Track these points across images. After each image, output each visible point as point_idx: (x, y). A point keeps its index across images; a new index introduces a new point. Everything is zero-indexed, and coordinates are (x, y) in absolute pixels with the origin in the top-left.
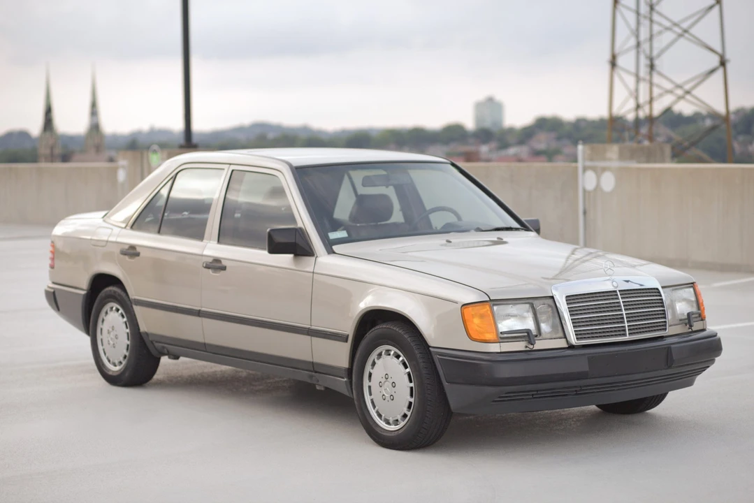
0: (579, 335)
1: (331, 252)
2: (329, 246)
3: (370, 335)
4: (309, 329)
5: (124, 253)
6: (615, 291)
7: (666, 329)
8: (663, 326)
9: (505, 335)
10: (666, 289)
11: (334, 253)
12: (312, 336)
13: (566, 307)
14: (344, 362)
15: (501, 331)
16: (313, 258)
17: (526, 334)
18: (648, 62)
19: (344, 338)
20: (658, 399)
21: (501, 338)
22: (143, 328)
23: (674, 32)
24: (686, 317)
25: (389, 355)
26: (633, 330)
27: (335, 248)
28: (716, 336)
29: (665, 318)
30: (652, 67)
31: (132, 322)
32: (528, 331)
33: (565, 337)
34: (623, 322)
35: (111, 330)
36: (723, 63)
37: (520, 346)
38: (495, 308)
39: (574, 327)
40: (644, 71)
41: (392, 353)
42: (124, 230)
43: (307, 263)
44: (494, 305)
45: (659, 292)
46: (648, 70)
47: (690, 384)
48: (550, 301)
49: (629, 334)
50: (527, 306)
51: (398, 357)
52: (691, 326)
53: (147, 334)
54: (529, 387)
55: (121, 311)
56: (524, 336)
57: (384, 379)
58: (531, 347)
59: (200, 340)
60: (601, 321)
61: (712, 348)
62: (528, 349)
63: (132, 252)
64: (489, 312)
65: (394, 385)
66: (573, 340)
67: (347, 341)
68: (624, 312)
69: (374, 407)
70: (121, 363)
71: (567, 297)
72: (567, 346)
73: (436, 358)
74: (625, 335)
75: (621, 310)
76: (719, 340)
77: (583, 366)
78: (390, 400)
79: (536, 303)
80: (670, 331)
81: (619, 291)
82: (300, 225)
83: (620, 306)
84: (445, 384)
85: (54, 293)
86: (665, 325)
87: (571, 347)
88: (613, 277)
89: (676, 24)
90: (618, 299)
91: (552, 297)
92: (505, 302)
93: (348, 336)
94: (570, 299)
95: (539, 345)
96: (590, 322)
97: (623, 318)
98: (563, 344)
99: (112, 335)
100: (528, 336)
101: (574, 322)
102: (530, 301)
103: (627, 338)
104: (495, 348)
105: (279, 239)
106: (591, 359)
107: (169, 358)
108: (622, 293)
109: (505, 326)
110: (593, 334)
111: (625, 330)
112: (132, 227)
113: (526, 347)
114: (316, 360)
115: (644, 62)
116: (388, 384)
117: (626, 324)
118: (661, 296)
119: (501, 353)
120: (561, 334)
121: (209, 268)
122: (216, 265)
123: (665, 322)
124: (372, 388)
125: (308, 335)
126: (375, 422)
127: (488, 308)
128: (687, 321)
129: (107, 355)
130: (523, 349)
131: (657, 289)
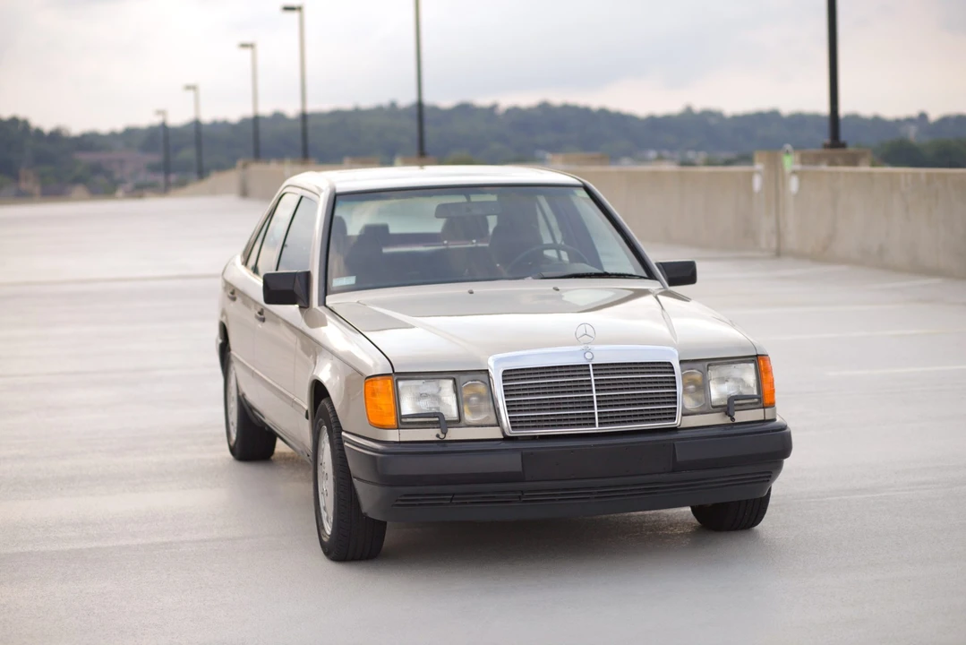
6: (588, 365)
8: (671, 415)
9: (409, 420)
17: (437, 419)
34: (592, 407)
38: (401, 384)
45: (672, 368)
48: (484, 377)
49: (600, 424)
54: (434, 489)
60: (555, 405)
64: (390, 389)
71: (505, 371)
74: (594, 425)
79: (462, 378)
81: (593, 365)
87: (506, 439)
88: (590, 346)
92: (416, 377)
95: (454, 434)
98: (495, 433)
101: (509, 406)
102: (454, 375)
103: (597, 429)
108: (595, 368)
113: (438, 436)
118: (673, 373)
119: (400, 442)
120: (493, 420)
123: (675, 408)
127: (389, 382)
131: (670, 363)
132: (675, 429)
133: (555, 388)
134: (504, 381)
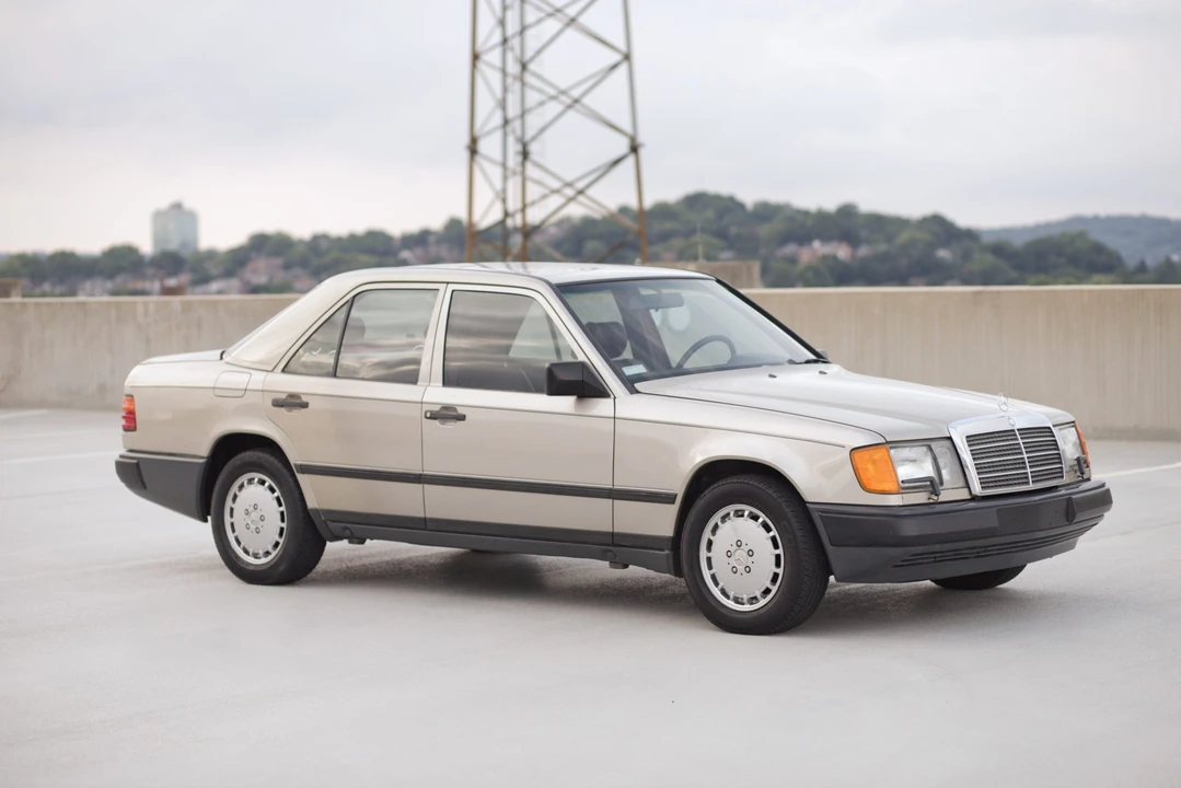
0: (984, 484)
1: (634, 391)
2: (630, 384)
3: (709, 494)
4: (610, 489)
5: (278, 404)
6: (1013, 431)
7: (1062, 477)
8: (1059, 473)
9: (907, 485)
10: (1057, 428)
11: (638, 392)
12: (613, 499)
13: (968, 449)
14: (667, 530)
15: (901, 479)
16: (610, 401)
18: (519, 148)
19: (668, 499)
20: (1014, 571)
21: (904, 488)
22: (311, 503)
23: (561, 102)
24: (1076, 462)
25: (742, 516)
26: (1037, 477)
27: (638, 386)
28: (1103, 485)
29: (1061, 463)
30: (525, 154)
31: (292, 497)
32: (931, 480)
33: (968, 486)
34: (1025, 468)
35: (251, 509)
36: (634, 149)
37: (921, 498)
38: (892, 451)
39: (978, 473)
40: (513, 160)
41: (746, 513)
42: (270, 374)
43: (602, 406)
44: (891, 448)
45: (1052, 432)
46: (520, 159)
47: (1072, 547)
48: (948, 443)
50: (925, 448)
51: (755, 518)
52: (1082, 473)
53: (316, 511)
54: (937, 547)
55: (269, 482)
56: (925, 486)
57: (735, 547)
58: (936, 498)
59: (419, 514)
60: (1003, 466)
61: (1102, 500)
62: (931, 501)
63: (293, 402)
65: (750, 553)
66: (977, 489)
67: (673, 503)
68: (1025, 456)
69: (717, 584)
70: (267, 553)
72: (969, 497)
73: (816, 516)
74: (1027, 483)
75: (1021, 453)
76: (1108, 490)
77: (992, 521)
78: (744, 573)
79: (933, 445)
80: (1066, 480)
82: (581, 358)
83: (1020, 448)
84: (829, 548)
85: (137, 464)
86: (1062, 472)
87: (974, 498)
89: (563, 92)
90: (1017, 439)
91: (950, 438)
93: (676, 495)
94: (971, 439)
96: (993, 467)
97: (1024, 463)
98: (964, 495)
99: (255, 515)
100: (933, 485)
102: (927, 443)
103: (1031, 487)
104: (895, 500)
105: (563, 376)
106: (1000, 511)
107: (350, 542)
109: (905, 472)
110: (997, 483)
111: (1027, 478)
112: (283, 371)
114: (618, 529)
115: (514, 148)
116: (741, 554)
117: (1029, 470)
118: (1053, 436)
119: (903, 506)
120: (961, 483)
121: (435, 419)
122: (447, 414)
123: (1061, 468)
124: (712, 560)
125: (609, 497)
126: (719, 602)
128: (1076, 468)
129: (243, 544)
130: (926, 501)
131: (1049, 428)
132: (1055, 488)
133: (1000, 452)
134: (969, 446)
